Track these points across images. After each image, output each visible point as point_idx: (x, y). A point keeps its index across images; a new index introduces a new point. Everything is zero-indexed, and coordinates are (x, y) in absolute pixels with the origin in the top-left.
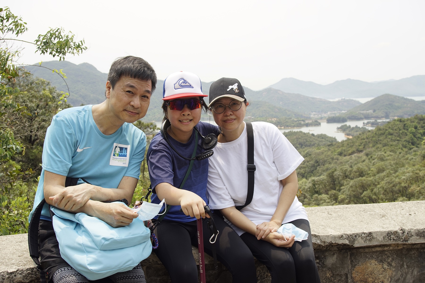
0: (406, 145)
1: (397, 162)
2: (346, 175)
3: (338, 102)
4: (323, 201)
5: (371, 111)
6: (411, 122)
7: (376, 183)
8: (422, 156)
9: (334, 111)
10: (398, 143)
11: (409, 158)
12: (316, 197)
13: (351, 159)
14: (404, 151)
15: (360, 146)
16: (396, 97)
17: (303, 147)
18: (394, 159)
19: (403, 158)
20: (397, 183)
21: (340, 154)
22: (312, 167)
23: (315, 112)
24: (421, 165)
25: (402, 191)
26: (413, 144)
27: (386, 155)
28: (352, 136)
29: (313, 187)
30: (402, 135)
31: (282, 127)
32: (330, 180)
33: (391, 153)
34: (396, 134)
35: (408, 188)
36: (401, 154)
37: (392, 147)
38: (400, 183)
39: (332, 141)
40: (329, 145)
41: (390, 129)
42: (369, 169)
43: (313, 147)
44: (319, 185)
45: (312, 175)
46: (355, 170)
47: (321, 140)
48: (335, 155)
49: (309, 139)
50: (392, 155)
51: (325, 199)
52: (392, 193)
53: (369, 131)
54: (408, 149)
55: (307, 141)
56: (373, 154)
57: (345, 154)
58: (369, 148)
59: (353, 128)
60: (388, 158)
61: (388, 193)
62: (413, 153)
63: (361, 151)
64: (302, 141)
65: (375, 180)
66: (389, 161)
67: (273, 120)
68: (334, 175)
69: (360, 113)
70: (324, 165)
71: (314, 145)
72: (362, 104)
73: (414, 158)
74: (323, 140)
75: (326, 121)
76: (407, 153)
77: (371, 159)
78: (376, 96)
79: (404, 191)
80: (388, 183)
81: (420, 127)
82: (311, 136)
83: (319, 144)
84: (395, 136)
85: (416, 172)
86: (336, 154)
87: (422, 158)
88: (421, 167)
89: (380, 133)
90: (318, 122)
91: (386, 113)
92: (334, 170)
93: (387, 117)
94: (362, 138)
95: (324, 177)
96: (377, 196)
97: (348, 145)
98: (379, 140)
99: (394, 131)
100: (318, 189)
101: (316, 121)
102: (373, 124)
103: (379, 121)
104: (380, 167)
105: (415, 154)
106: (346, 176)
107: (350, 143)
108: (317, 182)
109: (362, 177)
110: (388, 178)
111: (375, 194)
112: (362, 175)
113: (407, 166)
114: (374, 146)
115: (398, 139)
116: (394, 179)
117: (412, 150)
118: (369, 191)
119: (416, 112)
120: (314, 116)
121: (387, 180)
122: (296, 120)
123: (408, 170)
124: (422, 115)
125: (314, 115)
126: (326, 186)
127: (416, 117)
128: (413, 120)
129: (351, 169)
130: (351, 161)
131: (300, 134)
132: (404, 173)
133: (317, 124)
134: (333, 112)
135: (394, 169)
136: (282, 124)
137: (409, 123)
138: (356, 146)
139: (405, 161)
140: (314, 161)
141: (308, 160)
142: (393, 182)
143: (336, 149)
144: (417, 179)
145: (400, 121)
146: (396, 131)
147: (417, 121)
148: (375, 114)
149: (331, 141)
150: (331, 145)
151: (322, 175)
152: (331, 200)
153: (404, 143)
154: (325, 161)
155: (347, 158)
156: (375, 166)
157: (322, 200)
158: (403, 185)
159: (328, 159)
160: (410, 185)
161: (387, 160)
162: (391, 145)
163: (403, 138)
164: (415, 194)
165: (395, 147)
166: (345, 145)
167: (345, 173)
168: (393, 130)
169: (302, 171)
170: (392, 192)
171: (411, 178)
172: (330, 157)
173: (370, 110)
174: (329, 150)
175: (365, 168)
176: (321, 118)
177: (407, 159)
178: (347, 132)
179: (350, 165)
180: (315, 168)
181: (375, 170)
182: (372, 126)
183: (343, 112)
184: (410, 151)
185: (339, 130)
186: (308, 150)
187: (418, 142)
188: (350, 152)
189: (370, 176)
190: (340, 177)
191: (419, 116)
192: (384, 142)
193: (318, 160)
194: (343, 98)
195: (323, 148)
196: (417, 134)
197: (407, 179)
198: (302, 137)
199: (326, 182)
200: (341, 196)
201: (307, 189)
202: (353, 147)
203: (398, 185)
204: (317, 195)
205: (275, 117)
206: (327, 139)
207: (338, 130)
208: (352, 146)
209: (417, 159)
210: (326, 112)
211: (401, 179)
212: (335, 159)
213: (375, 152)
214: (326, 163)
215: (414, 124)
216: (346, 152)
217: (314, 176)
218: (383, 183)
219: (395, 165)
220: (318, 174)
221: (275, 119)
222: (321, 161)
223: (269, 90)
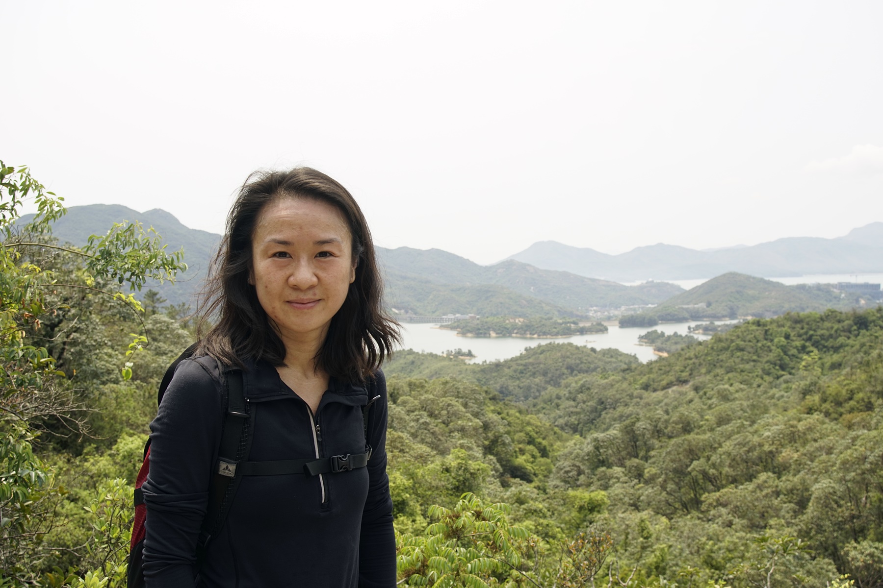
0: (770, 369)
1: (755, 403)
2: (658, 428)
3: (641, 288)
4: (614, 480)
5: (702, 305)
6: (779, 326)
7: (716, 445)
8: (800, 392)
9: (633, 305)
10: (754, 366)
11: (777, 396)
12: (603, 472)
13: (667, 397)
14: (765, 381)
15: (682, 372)
16: (748, 278)
17: (574, 374)
18: (748, 398)
19: (765, 395)
20: (755, 445)
21: (646, 387)
22: (592, 412)
23: (596, 306)
24: (800, 410)
25: (764, 460)
26: (783, 368)
27: (732, 389)
28: (668, 352)
29: (594, 452)
30: (761, 352)
31: (534, 334)
32: (627, 438)
33: (742, 386)
34: (751, 350)
35: (777, 455)
36: (762, 388)
37: (743, 374)
38: (761, 445)
39: (630, 362)
40: (624, 371)
41: (739, 339)
42: (702, 417)
43: (594, 373)
44: (607, 448)
45: (593, 427)
46: (675, 419)
47: (609, 360)
48: (636, 389)
49: (586, 358)
50: (745, 390)
51: (619, 476)
52: (745, 464)
53: (700, 344)
54: (774, 378)
55: (582, 363)
56: (709, 388)
57: (655, 386)
58: (700, 376)
59: (669, 337)
60: (737, 395)
61: (738, 464)
62: (784, 386)
63: (685, 382)
64: (573, 362)
65: (713, 439)
66: (740, 402)
67: (517, 321)
68: (635, 428)
69: (683, 308)
70: (614, 409)
71: (595, 369)
72: (686, 291)
73: (786, 394)
74: (614, 360)
75: (617, 323)
76: (772, 385)
77: (704, 397)
78: (713, 277)
79: (769, 460)
80: (739, 444)
81: (794, 336)
82: (589, 351)
83: (604, 368)
84: (749, 353)
85: (791, 423)
86: (637, 386)
87: (801, 395)
88: (800, 414)
89: (720, 346)
90: (603, 325)
91: (731, 308)
92: (635, 419)
93: (732, 316)
94: (687, 356)
95: (615, 432)
96: (717, 470)
97: (661, 370)
98: (719, 361)
99: (747, 343)
100: (604, 457)
101: (599, 324)
102: (706, 330)
103: (717, 323)
104: (722, 413)
105: (787, 388)
106: (658, 433)
107: (665, 366)
108: (603, 442)
109: (689, 432)
110: (739, 435)
111: (714, 466)
112: (688, 428)
113: (773, 412)
114: (709, 372)
115: (755, 357)
116: (750, 436)
117: (781, 379)
118: (702, 460)
119: (787, 307)
120: (594, 313)
121: (737, 439)
122: (560, 321)
123: (775, 420)
124: (798, 313)
125: (596, 312)
126: (620, 449)
127: (788, 317)
128: (782, 323)
129: (666, 417)
130: (666, 401)
131: (569, 348)
132: (767, 425)
133: (600, 329)
134: (632, 307)
135: (749, 417)
136: (533, 330)
137: (776, 329)
138: (676, 371)
139: (768, 401)
140: (595, 401)
141: (585, 399)
142: (748, 442)
143: (638, 377)
144: (793, 437)
145: (758, 324)
146: (751, 344)
147: (789, 324)
148: (710, 311)
149: (627, 361)
150: (628, 370)
151: (612, 428)
152: (630, 478)
153: (767, 366)
154: (617, 401)
155: (659, 394)
156: (712, 410)
157: (612, 477)
158: (767, 448)
159: (623, 398)
160: (779, 449)
161: (734, 399)
162: (742, 371)
163: (763, 357)
164: (790, 465)
165: (750, 375)
166: (654, 370)
167: (656, 426)
168: (745, 341)
169: (573, 420)
170: (747, 462)
171: (781, 436)
172: (626, 394)
173: (701, 302)
174: (625, 379)
175: (693, 415)
176: (609, 319)
177: (772, 397)
178: (659, 343)
179: (664, 409)
180: (597, 414)
181: (714, 419)
182: (704, 334)
183: (650, 306)
184: (778, 382)
185: (643, 340)
186: (584, 380)
187: (792, 364)
188: (664, 383)
189: (704, 430)
190: (647, 433)
191: (793, 313)
192: (728, 364)
193: (604, 399)
194: (650, 280)
195: (613, 375)
196: (789, 350)
197: (775, 437)
198: (572, 354)
199: (620, 441)
200: (649, 470)
201: (584, 456)
202: (670, 374)
203: (758, 449)
204: (604, 469)
205: (520, 316)
206: (620, 358)
207: (640, 341)
208: (667, 373)
209: (792, 398)
210: (617, 307)
211: (763, 437)
212: (637, 397)
213: (712, 383)
214: (619, 404)
215: (784, 329)
216: (656, 384)
217: (597, 429)
218: (728, 446)
219: (751, 410)
220: (604, 426)
221: (521, 320)
222: (609, 400)
223: (508, 265)
